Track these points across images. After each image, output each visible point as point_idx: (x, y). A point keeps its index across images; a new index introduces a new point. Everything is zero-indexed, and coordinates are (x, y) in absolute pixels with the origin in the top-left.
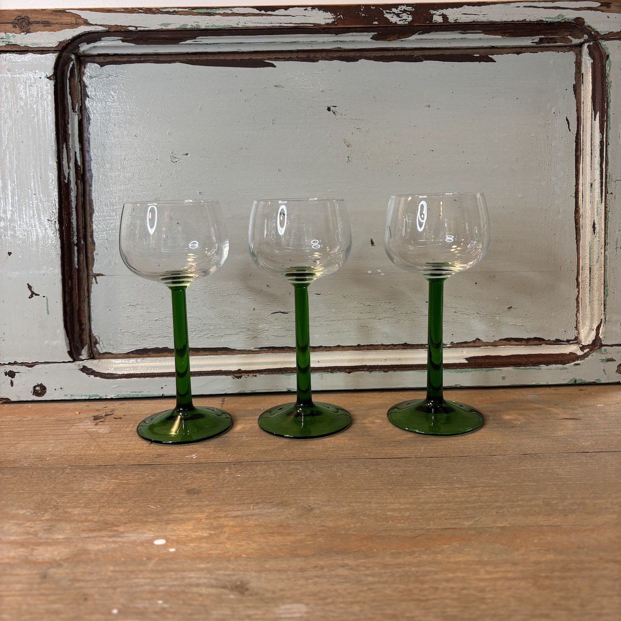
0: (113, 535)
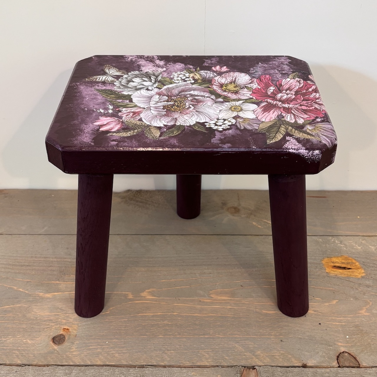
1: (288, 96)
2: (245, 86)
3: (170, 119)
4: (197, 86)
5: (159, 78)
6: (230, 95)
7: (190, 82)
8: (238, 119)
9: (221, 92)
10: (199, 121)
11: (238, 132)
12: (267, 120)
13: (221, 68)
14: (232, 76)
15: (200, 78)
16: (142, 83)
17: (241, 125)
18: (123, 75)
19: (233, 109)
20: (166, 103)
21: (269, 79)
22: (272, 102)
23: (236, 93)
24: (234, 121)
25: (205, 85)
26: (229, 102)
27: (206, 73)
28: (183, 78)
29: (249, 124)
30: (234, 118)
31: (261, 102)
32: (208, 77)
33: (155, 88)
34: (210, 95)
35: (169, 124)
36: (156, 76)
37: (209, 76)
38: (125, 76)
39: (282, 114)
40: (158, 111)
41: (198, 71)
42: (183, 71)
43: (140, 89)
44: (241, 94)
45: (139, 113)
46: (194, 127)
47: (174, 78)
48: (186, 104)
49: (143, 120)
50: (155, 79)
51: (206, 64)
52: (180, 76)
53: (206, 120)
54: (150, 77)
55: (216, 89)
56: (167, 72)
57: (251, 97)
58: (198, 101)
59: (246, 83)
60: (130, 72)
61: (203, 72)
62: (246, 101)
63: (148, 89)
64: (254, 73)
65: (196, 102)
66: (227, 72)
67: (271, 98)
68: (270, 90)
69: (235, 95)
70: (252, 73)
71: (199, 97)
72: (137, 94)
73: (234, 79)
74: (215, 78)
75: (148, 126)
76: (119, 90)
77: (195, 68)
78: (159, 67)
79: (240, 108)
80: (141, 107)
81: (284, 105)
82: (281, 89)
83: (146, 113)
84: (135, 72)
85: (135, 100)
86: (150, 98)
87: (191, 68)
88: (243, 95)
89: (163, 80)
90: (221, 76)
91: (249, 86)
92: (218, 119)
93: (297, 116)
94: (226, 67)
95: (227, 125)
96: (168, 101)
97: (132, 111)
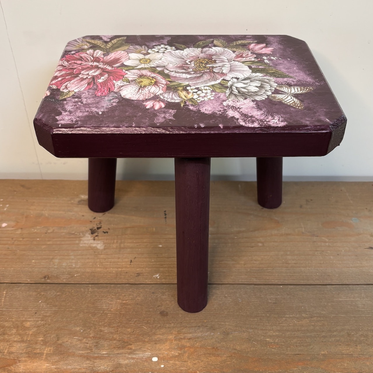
0: (130, 352)
1: (88, 73)
2: (130, 83)
3: (208, 52)
4: (184, 83)
5: (228, 91)
6: (149, 74)
7: (192, 88)
8: (145, 52)
9: (158, 77)
10: (181, 51)
11: (148, 44)
12: (119, 52)
13: (153, 106)
14: (141, 95)
15: (180, 93)
16: (246, 86)
17: (144, 48)
18: (273, 95)
19: (148, 60)
20: (215, 66)
21: (99, 91)
22: (107, 67)
23: (141, 76)
24: (150, 51)
25: (174, 84)
26: (150, 67)
27: (172, 99)
28: (199, 92)
29: (137, 49)
30: (149, 53)
31: (119, 67)
32: (171, 94)
33: (230, 80)
34: (169, 74)
35: (207, 49)
36: (232, 93)
37: (169, 95)
38: (269, 93)
39: (103, 57)
40: (220, 59)
41: (182, 101)
42: (202, 101)
43: (245, 79)
44: (137, 75)
45: (237, 57)
46: (186, 47)
47: (211, 92)
48: (194, 65)
49: (231, 52)
50: (232, 90)
51: (172, 112)
52: (204, 95)
53: (175, 52)
54: (239, 92)
55: (163, 80)
56: (221, 99)
57: (126, 72)
58: (182, 67)
59: (128, 86)
60: (266, 98)
61: (177, 100)
62: (133, 68)
63: (238, 79)
64: (113, 99)
65: (184, 67)
66: (147, 100)
67: (107, 70)
68: (104, 79)
69: (144, 73)
70: (116, 98)
71: (181, 71)
72: (247, 74)
73: (141, 91)
74: (163, 92)
75: (225, 47)
76: (268, 77)
77: (186, 105)
78: (233, 107)
79: (141, 62)
80: (237, 62)
81: (97, 64)
82: (91, 80)
83: (230, 57)
84: (259, 98)
85: (247, 68)
86: (231, 70)
87: (192, 105)
88: (134, 74)
89: (223, 90)
90: (155, 95)
91: (125, 83)
92: (164, 52)
93: (90, 55)
94: (147, 108)
95: (156, 48)
96: (213, 67)
97: (245, 58)
